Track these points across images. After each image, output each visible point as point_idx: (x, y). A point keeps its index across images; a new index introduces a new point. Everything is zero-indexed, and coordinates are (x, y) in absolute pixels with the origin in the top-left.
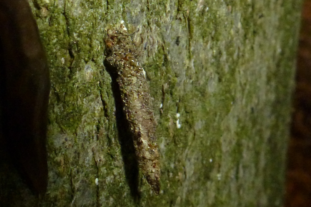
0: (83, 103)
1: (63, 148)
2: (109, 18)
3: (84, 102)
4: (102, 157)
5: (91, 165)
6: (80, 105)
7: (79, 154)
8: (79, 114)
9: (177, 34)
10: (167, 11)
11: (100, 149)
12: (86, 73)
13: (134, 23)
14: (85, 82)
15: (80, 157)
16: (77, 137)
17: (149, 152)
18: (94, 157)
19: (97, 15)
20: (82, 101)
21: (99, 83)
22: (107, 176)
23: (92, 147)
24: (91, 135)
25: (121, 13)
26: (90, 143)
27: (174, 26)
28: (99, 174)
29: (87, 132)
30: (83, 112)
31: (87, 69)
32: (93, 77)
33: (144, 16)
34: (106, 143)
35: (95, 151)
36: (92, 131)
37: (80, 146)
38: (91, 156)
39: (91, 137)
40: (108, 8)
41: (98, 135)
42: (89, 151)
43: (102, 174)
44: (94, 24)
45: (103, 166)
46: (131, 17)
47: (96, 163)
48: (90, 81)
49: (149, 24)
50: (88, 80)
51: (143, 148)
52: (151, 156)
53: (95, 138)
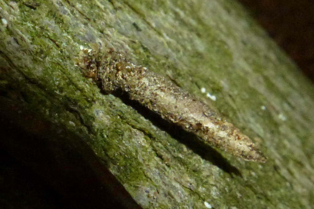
0: (126, 147)
1: (152, 201)
2: (67, 54)
3: (126, 145)
4: (189, 179)
5: (188, 195)
6: (126, 150)
7: (169, 194)
8: (134, 159)
9: (130, 22)
10: (103, 9)
11: (180, 174)
12: (101, 118)
13: (91, 41)
14: (109, 126)
15: (173, 196)
16: (153, 181)
17: (221, 130)
18: (183, 186)
19: (56, 60)
20: (123, 145)
21: (119, 117)
22: (210, 192)
23: (173, 178)
24: (161, 168)
25: (72, 41)
26: (168, 177)
27: (121, 17)
28: (202, 196)
29: (155, 169)
30: (134, 154)
31: (97, 114)
32: (110, 116)
33: (92, 28)
34: (179, 165)
35: (179, 180)
36: (158, 164)
37: (163, 186)
38: (181, 187)
39: (163, 170)
40: (58, 46)
41: (166, 163)
42: (174, 183)
43: (204, 195)
44: (62, 69)
45: (198, 186)
46: (83, 38)
47: (190, 189)
48: (111, 121)
49: (102, 32)
50: (109, 123)
51: (213, 133)
52: (226, 132)
53: (166, 167)
